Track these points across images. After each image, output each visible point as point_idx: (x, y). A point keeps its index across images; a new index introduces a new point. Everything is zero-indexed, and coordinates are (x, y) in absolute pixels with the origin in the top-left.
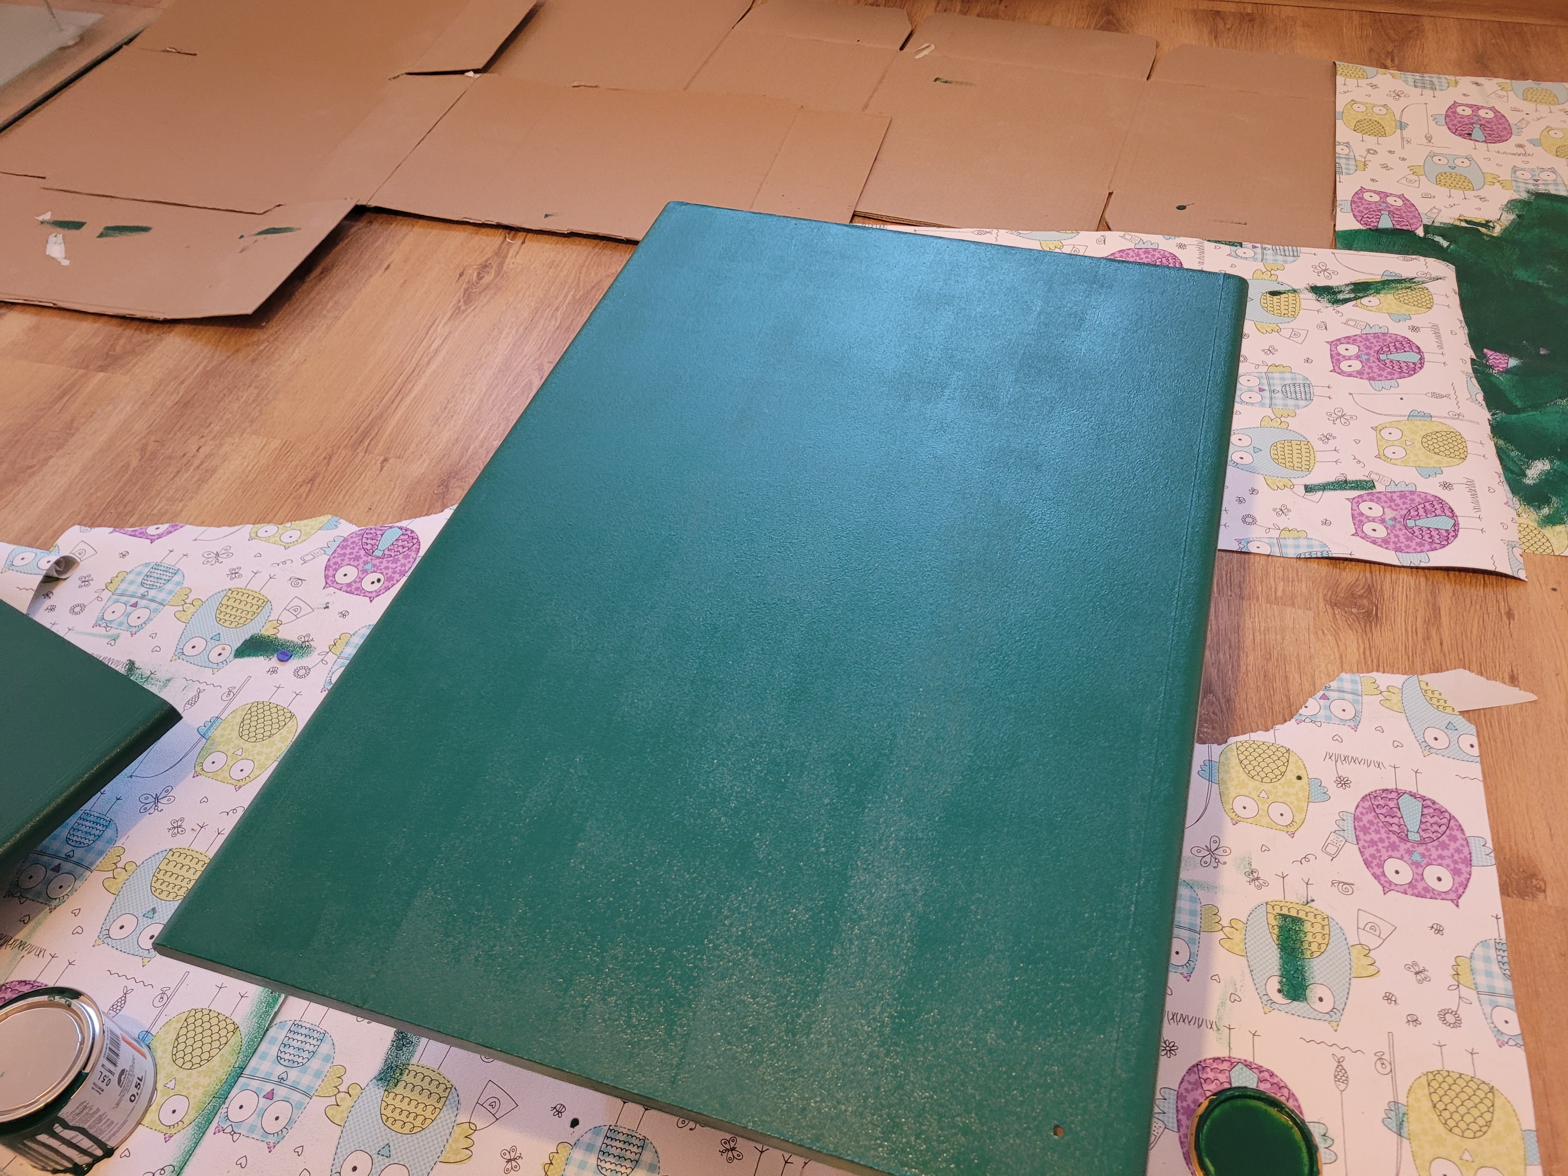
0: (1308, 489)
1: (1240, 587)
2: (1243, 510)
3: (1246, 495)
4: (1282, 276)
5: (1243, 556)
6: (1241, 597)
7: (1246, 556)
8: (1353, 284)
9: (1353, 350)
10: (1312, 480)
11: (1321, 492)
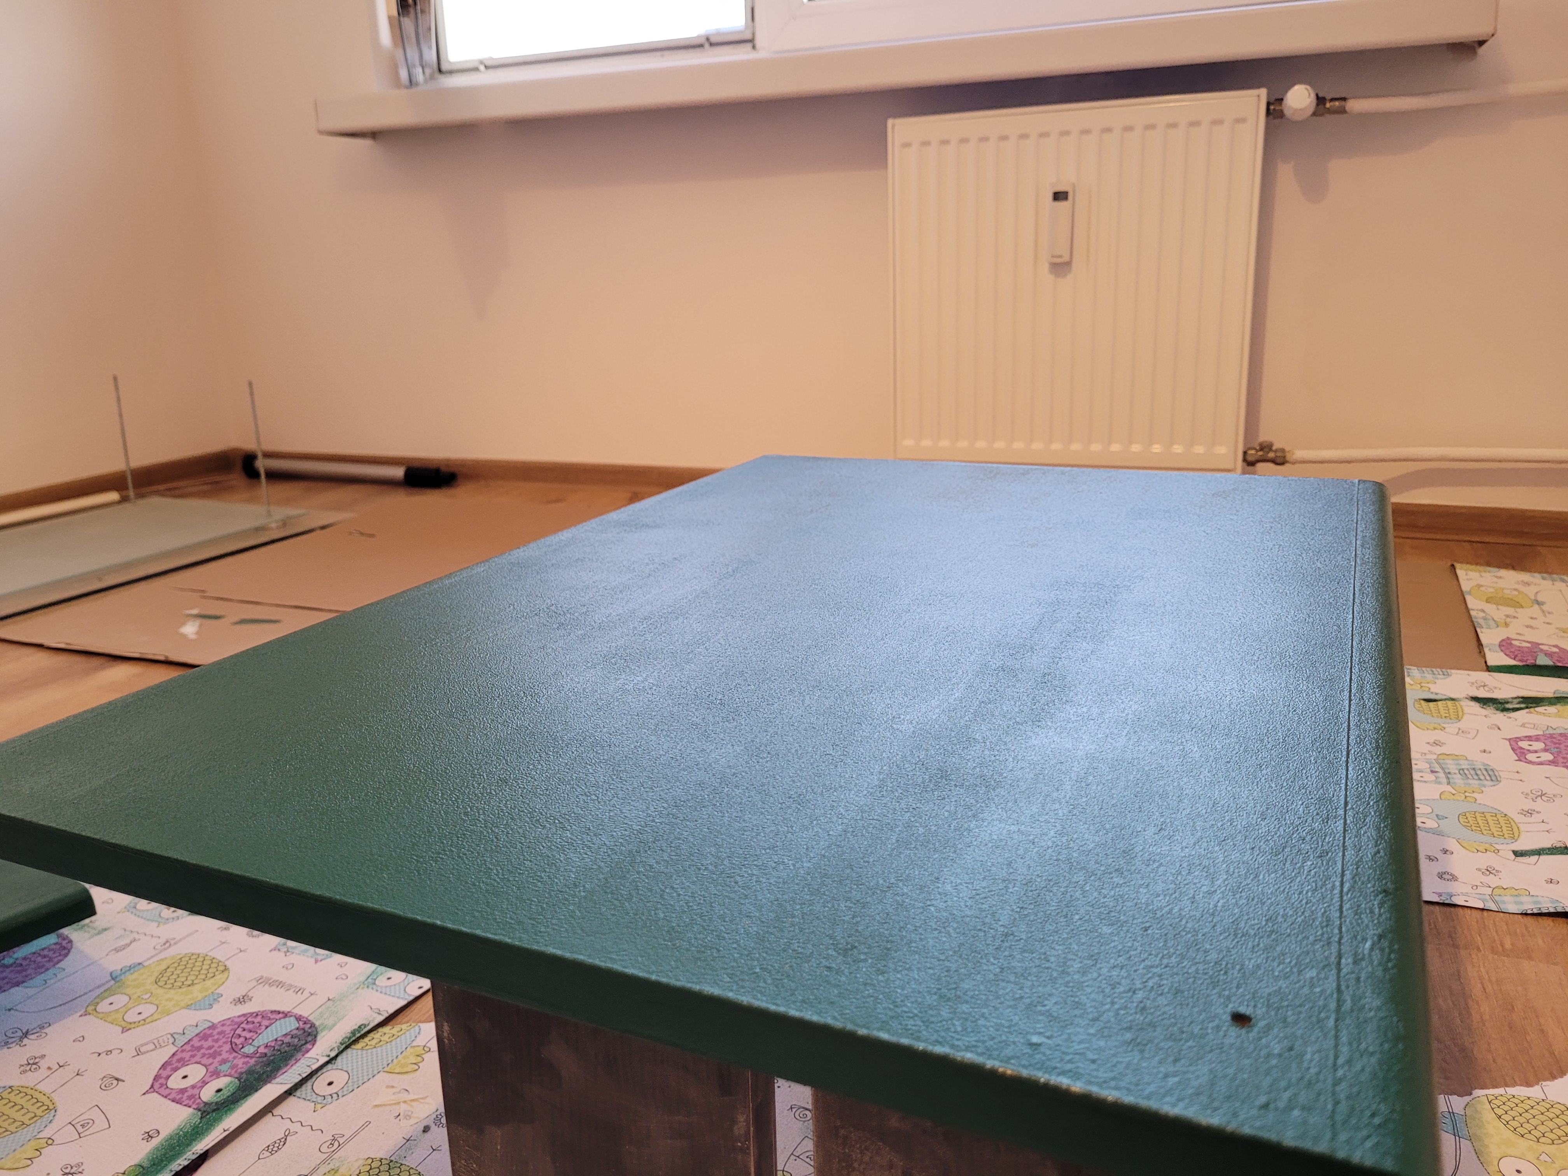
0: (1517, 854)
1: (1450, 936)
2: (1436, 867)
3: (1440, 855)
4: (1434, 688)
5: (1448, 909)
6: (1456, 946)
7: (1452, 909)
8: (1522, 698)
9: (1539, 745)
10: (1520, 846)
11: (1537, 857)
